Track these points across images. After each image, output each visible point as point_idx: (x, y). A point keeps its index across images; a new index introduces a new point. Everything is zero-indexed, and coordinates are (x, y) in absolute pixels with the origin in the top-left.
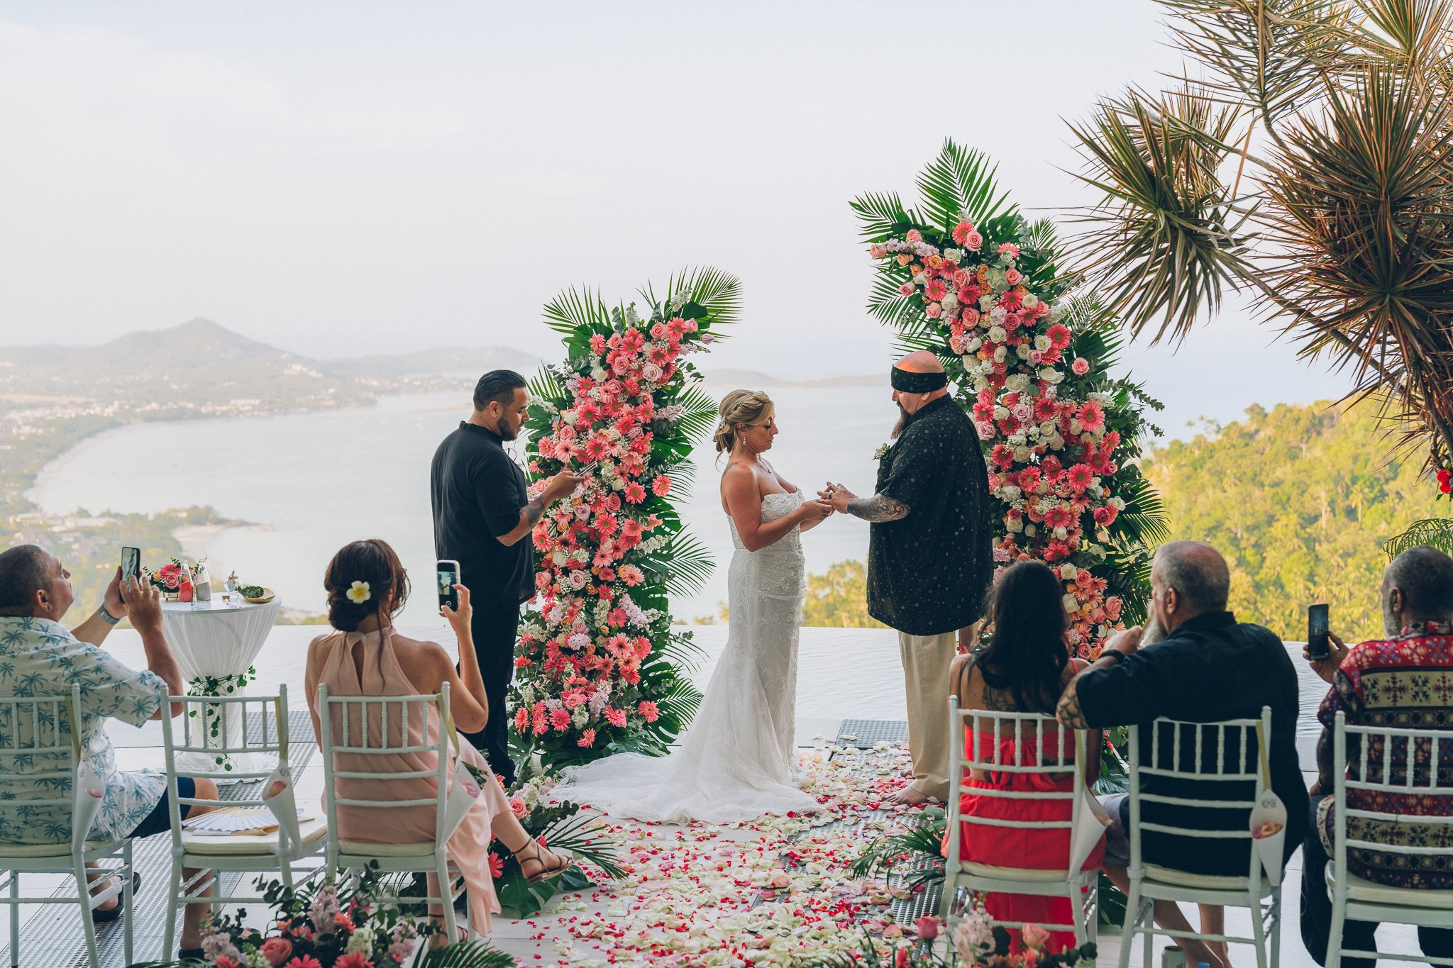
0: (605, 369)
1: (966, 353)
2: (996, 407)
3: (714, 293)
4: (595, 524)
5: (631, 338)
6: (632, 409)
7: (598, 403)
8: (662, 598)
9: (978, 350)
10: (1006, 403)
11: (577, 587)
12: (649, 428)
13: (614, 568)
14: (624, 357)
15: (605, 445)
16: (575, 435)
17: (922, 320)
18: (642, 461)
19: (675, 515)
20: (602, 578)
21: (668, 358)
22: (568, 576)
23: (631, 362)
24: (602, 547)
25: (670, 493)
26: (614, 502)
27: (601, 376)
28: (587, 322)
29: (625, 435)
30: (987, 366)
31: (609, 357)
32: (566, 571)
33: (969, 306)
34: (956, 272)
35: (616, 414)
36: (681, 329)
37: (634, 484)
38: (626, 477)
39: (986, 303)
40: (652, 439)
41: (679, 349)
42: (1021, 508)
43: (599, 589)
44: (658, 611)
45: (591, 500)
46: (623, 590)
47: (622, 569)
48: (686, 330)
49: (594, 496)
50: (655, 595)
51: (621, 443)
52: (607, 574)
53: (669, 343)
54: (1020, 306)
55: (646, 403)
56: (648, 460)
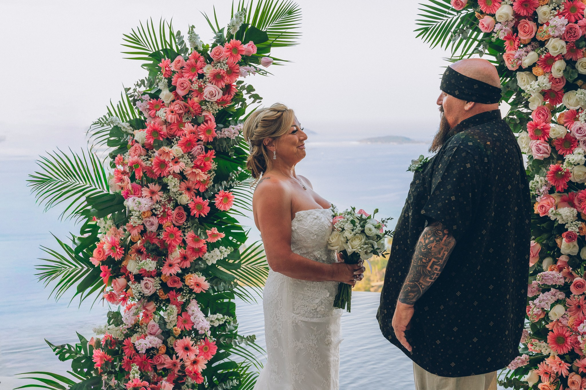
0: (171, 91)
1: (521, 69)
2: (552, 125)
3: (274, 18)
4: (162, 236)
5: (193, 61)
6: (194, 129)
7: (165, 122)
8: (229, 303)
9: (534, 65)
10: (562, 120)
11: (148, 293)
12: (210, 147)
13: (181, 276)
14: (185, 79)
15: (169, 162)
16: (143, 152)
17: (475, 39)
18: (206, 177)
19: (240, 228)
20: (170, 285)
21: (227, 80)
22: (139, 283)
23: (192, 82)
24: (170, 257)
25: (234, 207)
26: (179, 215)
27: (167, 97)
28: (160, 48)
29: (189, 153)
30: (544, 82)
31: (174, 79)
32: (138, 278)
33: (525, 17)
35: (180, 133)
36: (239, 51)
37: (199, 199)
38: (192, 193)
39: (545, 14)
40: (215, 157)
41: (238, 71)
42: (577, 230)
43: (169, 295)
44: (223, 316)
45: (159, 213)
46: (190, 296)
47: (188, 278)
48: (244, 53)
49: (162, 209)
50: (223, 301)
51: (184, 160)
52: (175, 282)
53: (228, 65)
54: (581, 17)
55: (207, 123)
56: (213, 177)
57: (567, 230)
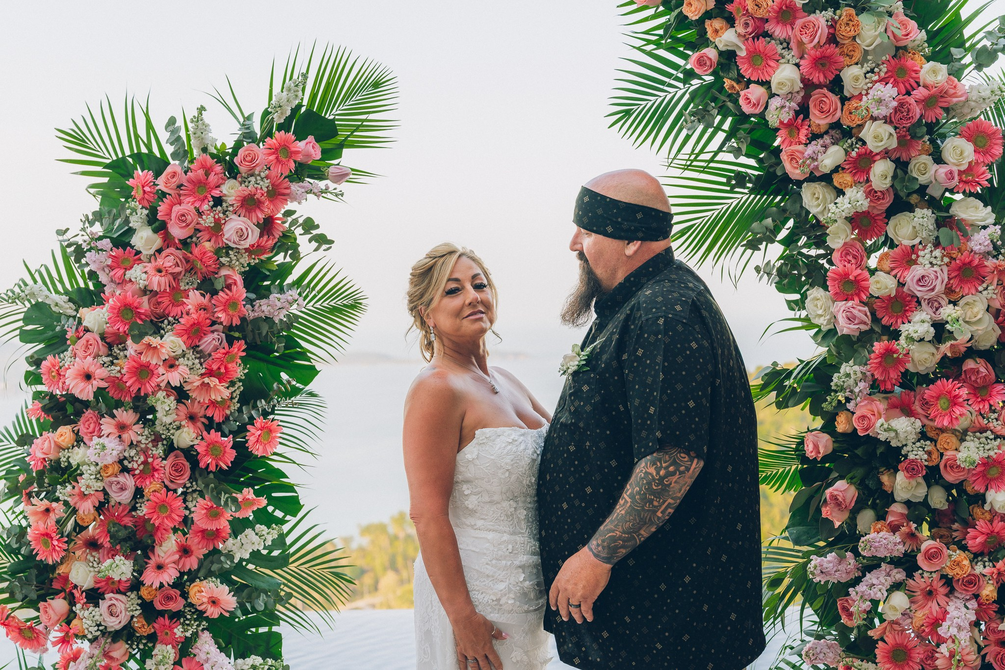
0: (155, 231)
1: (812, 177)
3: (348, 96)
5: (201, 172)
6: (205, 301)
7: (145, 291)
8: (270, 634)
9: (837, 169)
10: (887, 265)
11: (114, 624)
12: (237, 335)
13: (180, 585)
14: (187, 206)
15: (157, 367)
16: (103, 350)
18: (226, 393)
19: (290, 488)
20: (159, 607)
21: (268, 208)
22: (97, 605)
23: (200, 214)
24: (159, 550)
25: (280, 449)
26: (177, 468)
27: (148, 241)
28: (128, 152)
29: (194, 348)
30: (854, 199)
31: (162, 208)
32: (94, 596)
33: (821, 87)
34: (799, 23)
35: (176, 311)
36: (292, 154)
37: (214, 435)
38: (199, 424)
39: (857, 79)
40: (244, 354)
41: (287, 191)
42: (926, 457)
43: (156, 625)
44: (264, 659)
45: (135, 466)
46: (198, 626)
47: (196, 589)
48: (300, 158)
49: (142, 459)
50: (257, 630)
51: (186, 362)
52: (169, 598)
53: (269, 181)
54: (915, 85)
55: (230, 290)
56: (238, 392)
57: (906, 456)
